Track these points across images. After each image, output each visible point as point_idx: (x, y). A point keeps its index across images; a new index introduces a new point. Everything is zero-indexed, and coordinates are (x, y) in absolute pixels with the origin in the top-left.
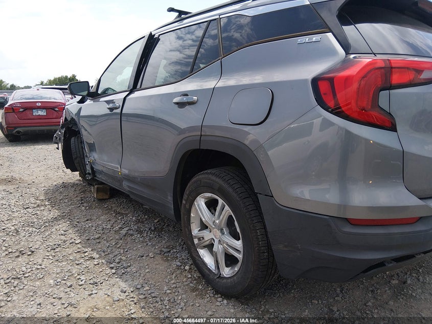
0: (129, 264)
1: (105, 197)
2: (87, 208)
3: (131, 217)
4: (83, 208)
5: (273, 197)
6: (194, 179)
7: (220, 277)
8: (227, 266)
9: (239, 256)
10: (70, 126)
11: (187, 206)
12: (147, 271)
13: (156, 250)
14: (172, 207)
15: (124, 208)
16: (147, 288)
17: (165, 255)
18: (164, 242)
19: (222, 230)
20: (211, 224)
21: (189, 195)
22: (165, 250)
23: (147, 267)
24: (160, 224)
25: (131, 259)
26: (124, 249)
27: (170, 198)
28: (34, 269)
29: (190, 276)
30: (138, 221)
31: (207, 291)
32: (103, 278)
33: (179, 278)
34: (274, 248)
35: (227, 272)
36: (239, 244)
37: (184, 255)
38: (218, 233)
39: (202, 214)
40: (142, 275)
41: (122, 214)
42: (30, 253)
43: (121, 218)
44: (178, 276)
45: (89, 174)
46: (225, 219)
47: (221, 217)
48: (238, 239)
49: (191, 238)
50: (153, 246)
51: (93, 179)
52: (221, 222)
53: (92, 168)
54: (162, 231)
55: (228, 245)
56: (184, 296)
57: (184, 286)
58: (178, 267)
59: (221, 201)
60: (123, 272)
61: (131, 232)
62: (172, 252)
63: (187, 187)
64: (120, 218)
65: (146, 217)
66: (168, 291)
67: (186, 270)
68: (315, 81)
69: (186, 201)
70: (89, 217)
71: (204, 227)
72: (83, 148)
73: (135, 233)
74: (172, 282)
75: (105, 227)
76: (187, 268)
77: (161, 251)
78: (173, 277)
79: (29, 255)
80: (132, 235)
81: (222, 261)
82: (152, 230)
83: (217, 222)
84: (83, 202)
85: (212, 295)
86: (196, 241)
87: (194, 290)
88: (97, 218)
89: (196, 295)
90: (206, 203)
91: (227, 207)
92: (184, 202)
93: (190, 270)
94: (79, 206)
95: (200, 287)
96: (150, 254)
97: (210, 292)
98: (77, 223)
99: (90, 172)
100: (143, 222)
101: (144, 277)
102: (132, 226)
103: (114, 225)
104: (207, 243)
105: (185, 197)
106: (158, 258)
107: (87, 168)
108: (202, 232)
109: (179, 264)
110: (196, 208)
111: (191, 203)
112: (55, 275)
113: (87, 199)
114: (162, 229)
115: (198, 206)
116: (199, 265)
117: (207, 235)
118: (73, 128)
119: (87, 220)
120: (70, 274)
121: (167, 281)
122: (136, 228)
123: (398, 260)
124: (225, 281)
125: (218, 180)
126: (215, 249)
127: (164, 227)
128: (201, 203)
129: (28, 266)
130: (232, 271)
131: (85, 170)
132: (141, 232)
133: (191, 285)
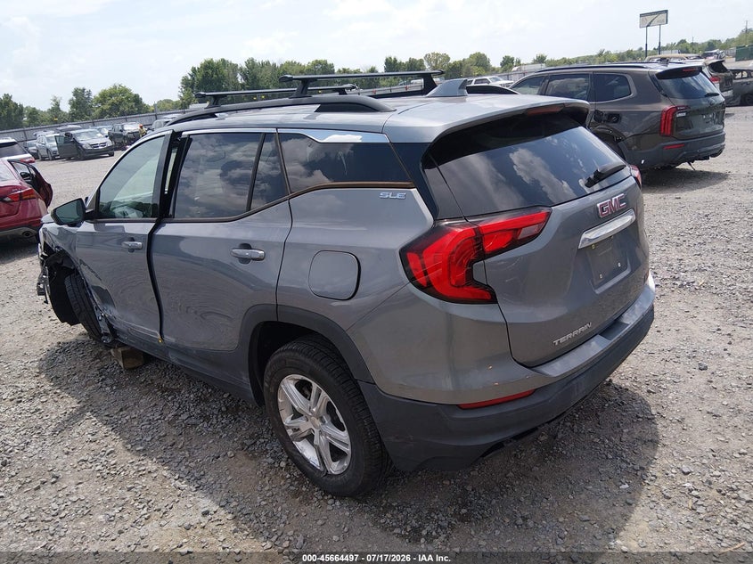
0: (202, 473)
1: (136, 365)
2: (114, 388)
3: (187, 395)
4: (108, 388)
5: (375, 384)
6: (275, 357)
7: (328, 474)
8: (334, 461)
9: (348, 450)
10: (59, 262)
11: (272, 390)
12: (229, 478)
13: (236, 445)
14: (250, 389)
15: (171, 378)
16: (235, 503)
17: (250, 449)
18: (244, 429)
19: (321, 419)
20: (307, 411)
21: (272, 377)
22: (248, 442)
23: (227, 473)
24: (233, 399)
25: (203, 464)
26: (189, 450)
27: (246, 379)
28: (69, 503)
29: (288, 476)
30: (200, 400)
31: (313, 493)
32: (171, 499)
33: (275, 481)
34: (384, 440)
35: (335, 468)
36: (344, 435)
37: (276, 445)
38: (318, 423)
39: (294, 401)
40: (224, 486)
41: (172, 390)
42: (54, 480)
43: (172, 399)
44: (273, 478)
45: (106, 334)
46: (322, 408)
47: (318, 405)
48: (343, 430)
49: (283, 428)
50: (230, 438)
51: (113, 341)
52: (318, 410)
53: (110, 326)
54: (237, 410)
55: (330, 436)
56: (285, 505)
57: (283, 491)
58: (271, 466)
59: (315, 386)
60: (196, 485)
61: (193, 421)
62: (258, 443)
63: (268, 366)
64: (170, 398)
65: (210, 390)
66: (264, 503)
67: (282, 468)
68: (404, 252)
69: (269, 383)
70: (121, 405)
71: (297, 415)
72: (88, 297)
73: (198, 422)
74: (267, 488)
75: (151, 418)
76: (283, 464)
77: (243, 444)
78: (267, 482)
79: (53, 483)
80: (196, 425)
81: (326, 455)
82: (223, 412)
83: (314, 410)
84: (103, 377)
85: (320, 497)
86: (290, 432)
87: (296, 494)
88: (135, 404)
89: (300, 501)
90: (296, 386)
91: (324, 393)
92: (266, 385)
93: (287, 468)
94: (101, 387)
95: (304, 489)
96: (229, 453)
97: (318, 494)
98: (107, 418)
99: (109, 332)
100: (206, 401)
101: (226, 488)
102: (192, 410)
103: (165, 412)
104: (305, 434)
105: (267, 378)
106: (241, 455)
107: (101, 326)
108: (295, 420)
109: (270, 460)
110: (283, 391)
111: (277, 386)
112: (102, 507)
113: (108, 370)
114: (237, 406)
115: (286, 388)
116: (298, 461)
117: (304, 426)
118: (64, 265)
119: (121, 410)
120: (123, 502)
121: (259, 488)
122: (199, 411)
123: (517, 437)
124: (334, 479)
125: (308, 361)
126: (316, 441)
127: (240, 403)
128: (289, 386)
129: (60, 501)
130: (341, 467)
131: (98, 329)
132: (207, 419)
133: (292, 488)
